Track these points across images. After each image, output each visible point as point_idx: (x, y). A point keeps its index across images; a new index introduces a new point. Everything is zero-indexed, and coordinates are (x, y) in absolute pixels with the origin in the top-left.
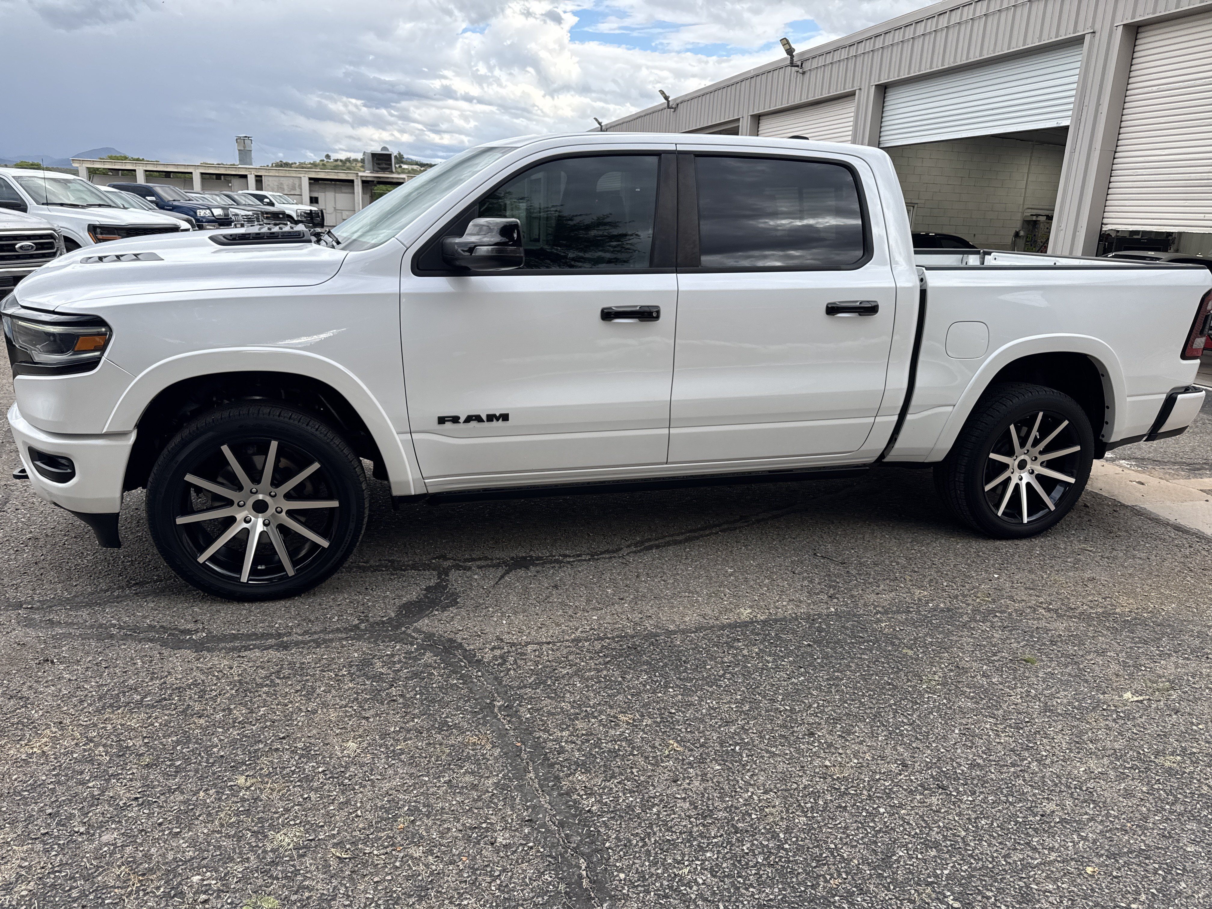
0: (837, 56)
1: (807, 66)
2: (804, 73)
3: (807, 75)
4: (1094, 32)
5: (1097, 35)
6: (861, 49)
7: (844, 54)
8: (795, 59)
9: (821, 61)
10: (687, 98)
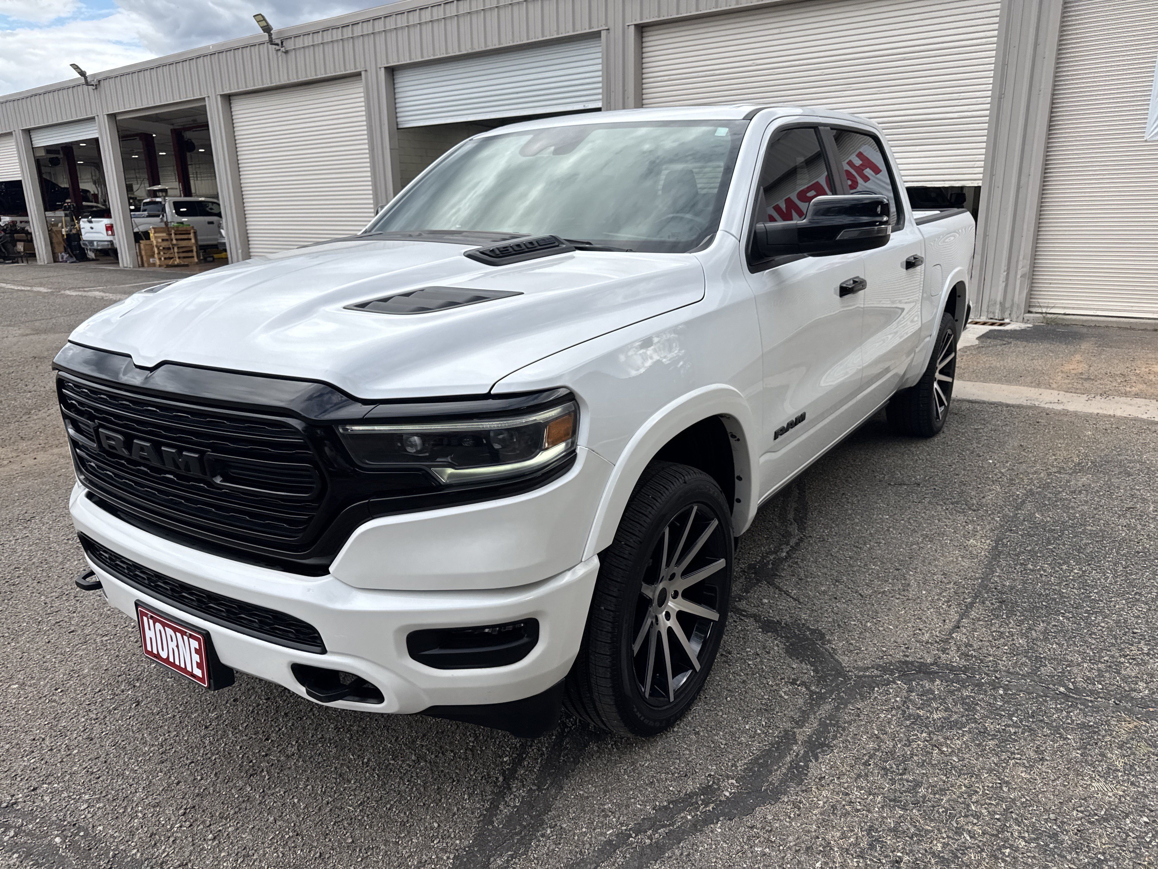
0: (328, 37)
1: (289, 45)
2: (286, 52)
3: (292, 54)
4: (608, 29)
5: (612, 31)
6: (358, 30)
7: (337, 35)
8: (273, 37)
9: (308, 41)
10: (113, 74)
